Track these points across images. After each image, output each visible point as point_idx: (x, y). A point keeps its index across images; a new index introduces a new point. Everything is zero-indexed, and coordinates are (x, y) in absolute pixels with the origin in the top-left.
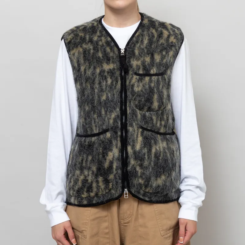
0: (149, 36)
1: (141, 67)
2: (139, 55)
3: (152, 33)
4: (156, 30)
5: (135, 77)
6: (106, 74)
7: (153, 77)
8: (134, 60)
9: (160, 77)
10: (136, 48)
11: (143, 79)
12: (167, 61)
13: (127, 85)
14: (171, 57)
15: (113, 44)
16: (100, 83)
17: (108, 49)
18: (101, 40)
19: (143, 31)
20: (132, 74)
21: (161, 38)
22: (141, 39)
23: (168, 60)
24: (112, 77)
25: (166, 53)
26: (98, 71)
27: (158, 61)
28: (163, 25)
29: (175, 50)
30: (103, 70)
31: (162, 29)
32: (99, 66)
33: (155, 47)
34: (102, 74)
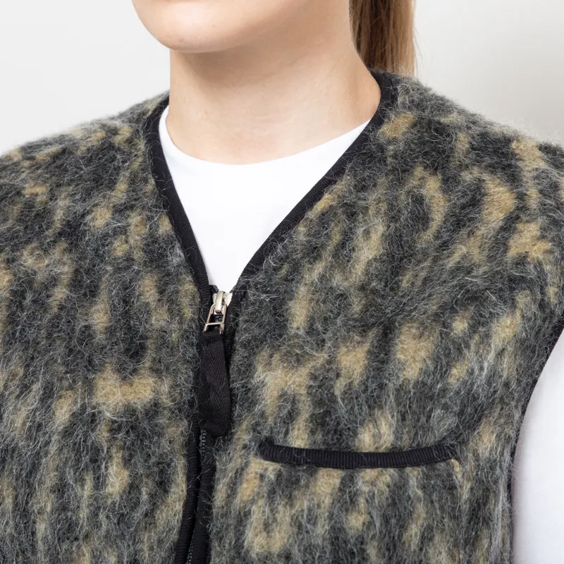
0: (394, 219)
1: (306, 410)
2: (311, 330)
3: (419, 200)
4: (449, 183)
5: (258, 465)
6: (101, 434)
7: (368, 471)
8: (270, 364)
9: (414, 475)
10: (302, 290)
11: (302, 482)
12: (471, 373)
13: (215, 510)
14: (500, 353)
15: (177, 256)
16: (61, 489)
17: (147, 289)
18: (124, 231)
19: (362, 187)
20: (245, 447)
21: (464, 232)
22: (337, 238)
23: (482, 369)
24: (131, 456)
25: (473, 328)
26: (63, 412)
27: (412, 372)
28: (495, 152)
29: (534, 308)
30: (89, 410)
31: (486, 176)
32: (71, 388)
33: (419, 283)
34: (79, 432)
